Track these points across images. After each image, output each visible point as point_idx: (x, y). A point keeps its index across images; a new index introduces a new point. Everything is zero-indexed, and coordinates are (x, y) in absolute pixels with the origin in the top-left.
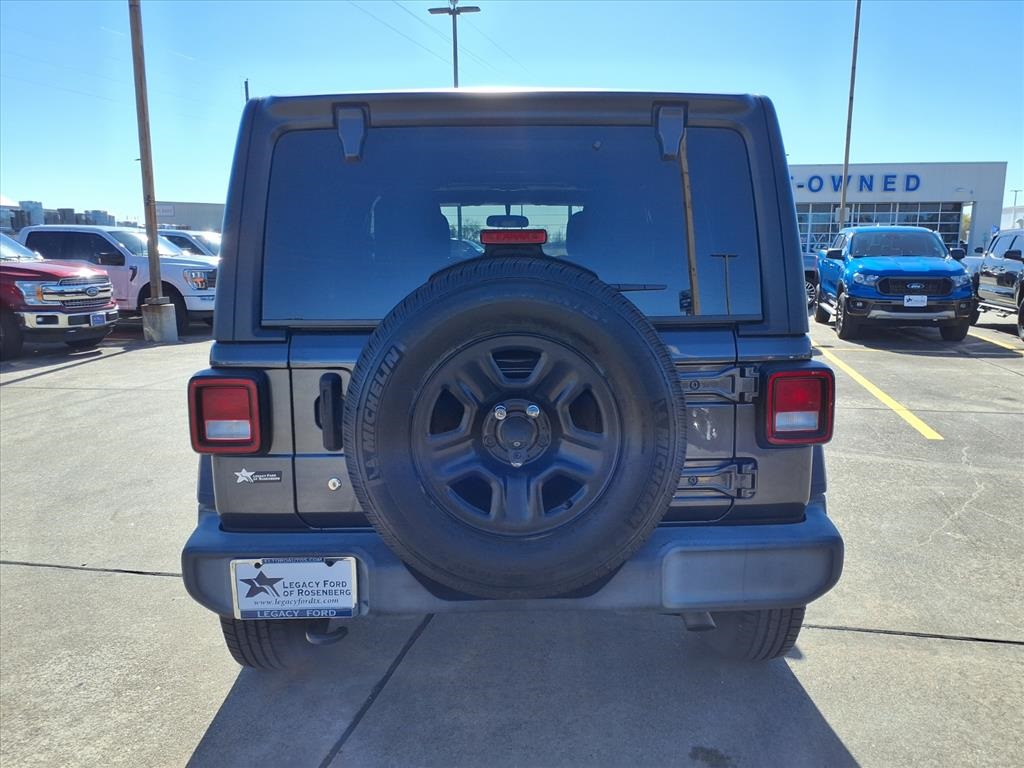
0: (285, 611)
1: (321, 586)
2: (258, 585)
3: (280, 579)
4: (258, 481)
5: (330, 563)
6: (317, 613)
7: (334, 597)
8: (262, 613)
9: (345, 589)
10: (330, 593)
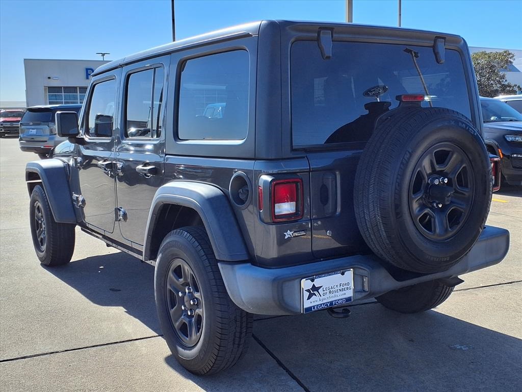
0: (324, 304)
1: (339, 288)
2: (312, 292)
3: (321, 287)
4: (296, 236)
5: (343, 274)
6: (337, 302)
7: (344, 292)
8: (314, 307)
9: (349, 287)
10: (343, 290)
